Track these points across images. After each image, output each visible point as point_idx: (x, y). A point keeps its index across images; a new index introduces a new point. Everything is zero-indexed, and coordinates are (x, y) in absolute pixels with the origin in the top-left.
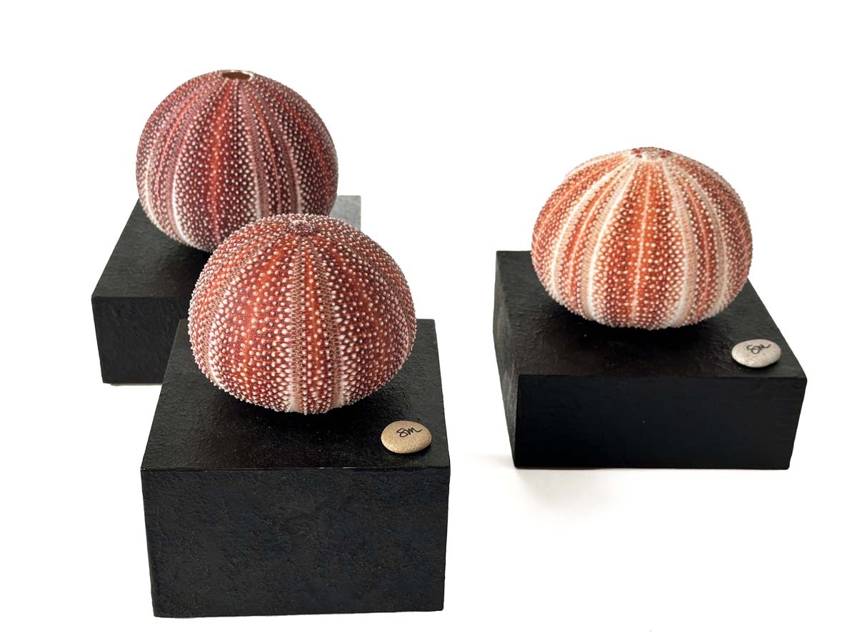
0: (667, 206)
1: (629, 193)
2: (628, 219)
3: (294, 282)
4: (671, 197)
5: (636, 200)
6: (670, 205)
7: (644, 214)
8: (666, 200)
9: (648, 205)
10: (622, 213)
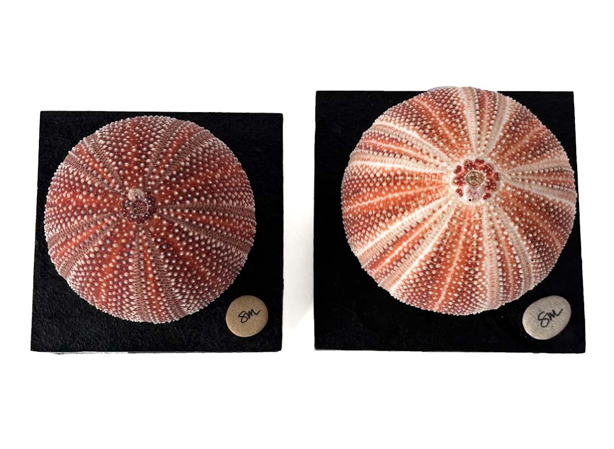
0: (477, 266)
1: (439, 246)
2: (434, 272)
3: (135, 277)
4: (484, 255)
5: (446, 254)
6: (481, 264)
7: (451, 270)
8: (477, 258)
9: (458, 262)
10: (428, 265)
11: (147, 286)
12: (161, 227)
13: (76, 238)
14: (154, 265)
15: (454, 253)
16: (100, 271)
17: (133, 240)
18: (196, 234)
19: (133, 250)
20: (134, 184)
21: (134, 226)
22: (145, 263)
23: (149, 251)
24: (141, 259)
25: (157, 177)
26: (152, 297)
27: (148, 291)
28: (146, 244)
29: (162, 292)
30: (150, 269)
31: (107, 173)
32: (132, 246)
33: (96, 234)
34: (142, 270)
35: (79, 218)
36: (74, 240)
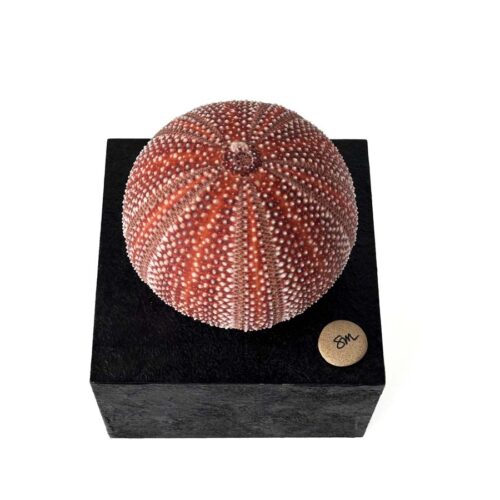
3: (236, 241)
11: (250, 252)
12: (268, 182)
13: (169, 199)
14: (259, 225)
16: (195, 236)
17: (237, 194)
18: (305, 195)
19: (236, 206)
20: (236, 138)
21: (237, 179)
22: (249, 222)
23: (254, 207)
24: (245, 217)
25: (261, 133)
26: (254, 270)
27: (249, 261)
28: (251, 199)
29: (265, 263)
30: (254, 230)
31: (205, 130)
32: (235, 201)
33: (193, 190)
34: (245, 231)
35: (173, 177)
36: (166, 202)
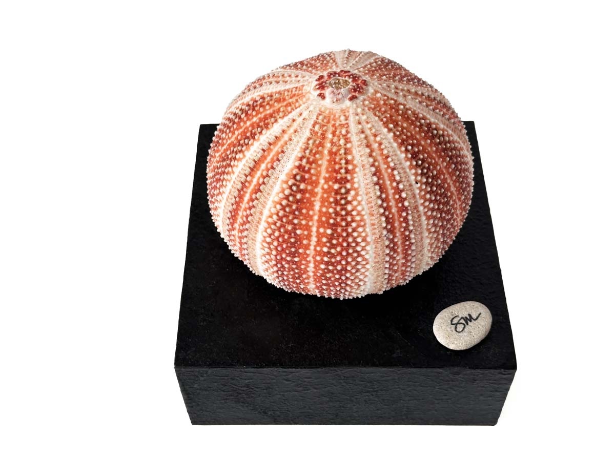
1: (301, 159)
2: (299, 196)
5: (310, 169)
7: (319, 190)
9: (325, 178)
15: (320, 166)
